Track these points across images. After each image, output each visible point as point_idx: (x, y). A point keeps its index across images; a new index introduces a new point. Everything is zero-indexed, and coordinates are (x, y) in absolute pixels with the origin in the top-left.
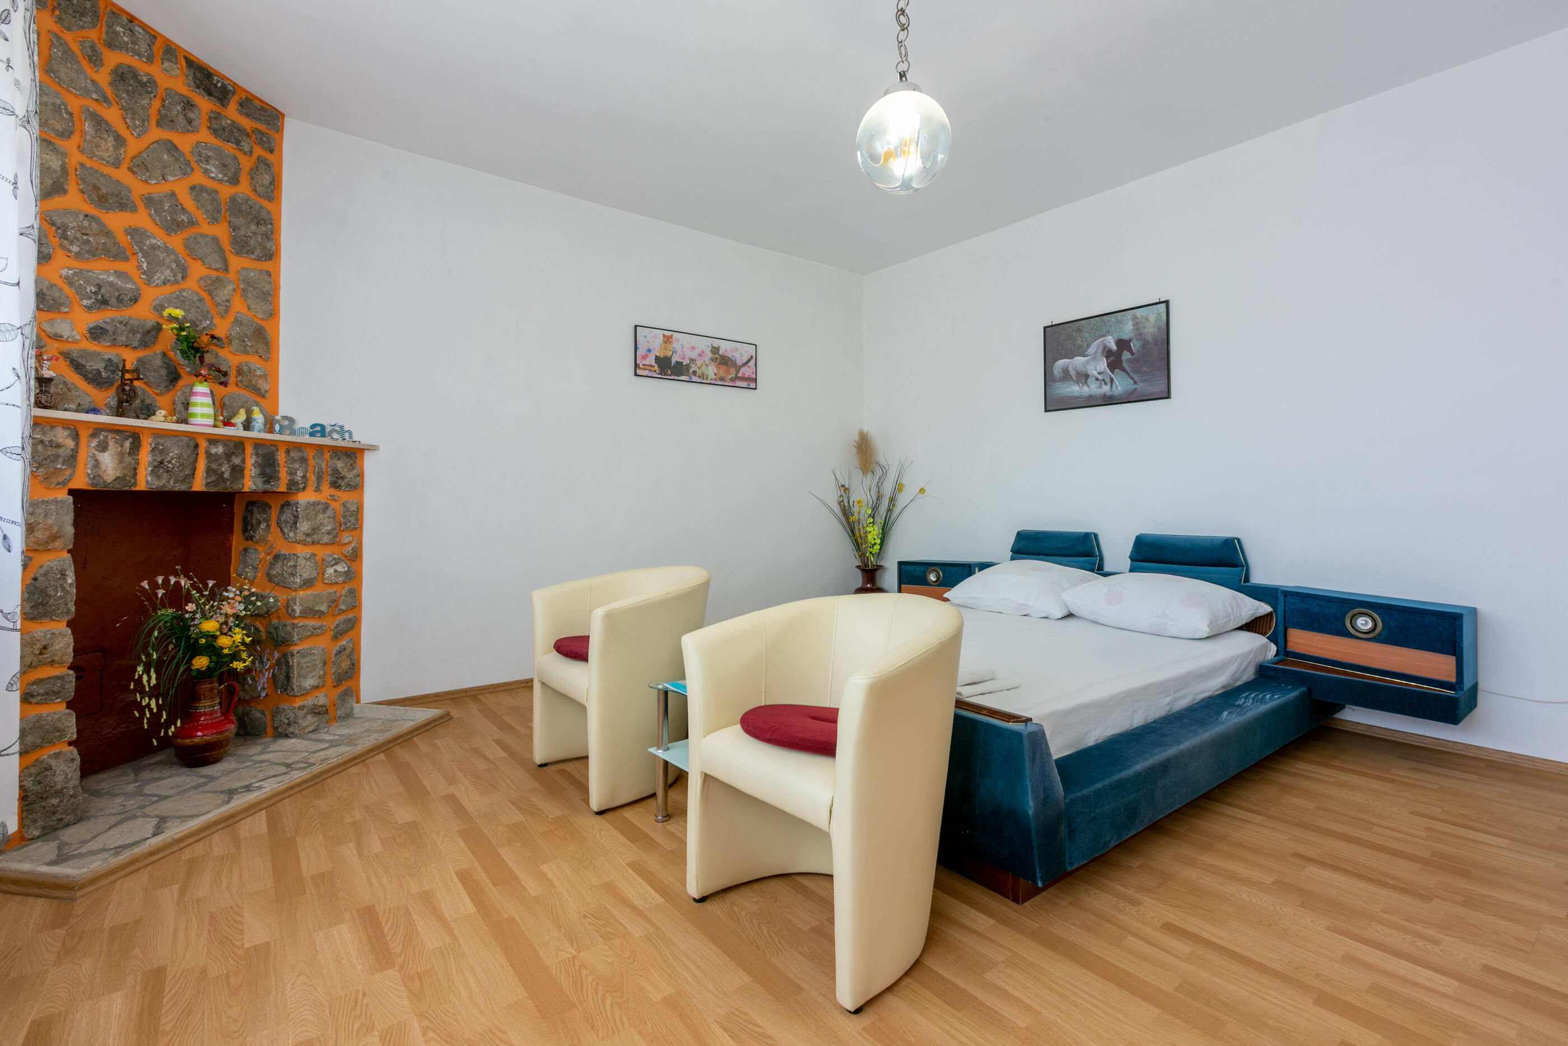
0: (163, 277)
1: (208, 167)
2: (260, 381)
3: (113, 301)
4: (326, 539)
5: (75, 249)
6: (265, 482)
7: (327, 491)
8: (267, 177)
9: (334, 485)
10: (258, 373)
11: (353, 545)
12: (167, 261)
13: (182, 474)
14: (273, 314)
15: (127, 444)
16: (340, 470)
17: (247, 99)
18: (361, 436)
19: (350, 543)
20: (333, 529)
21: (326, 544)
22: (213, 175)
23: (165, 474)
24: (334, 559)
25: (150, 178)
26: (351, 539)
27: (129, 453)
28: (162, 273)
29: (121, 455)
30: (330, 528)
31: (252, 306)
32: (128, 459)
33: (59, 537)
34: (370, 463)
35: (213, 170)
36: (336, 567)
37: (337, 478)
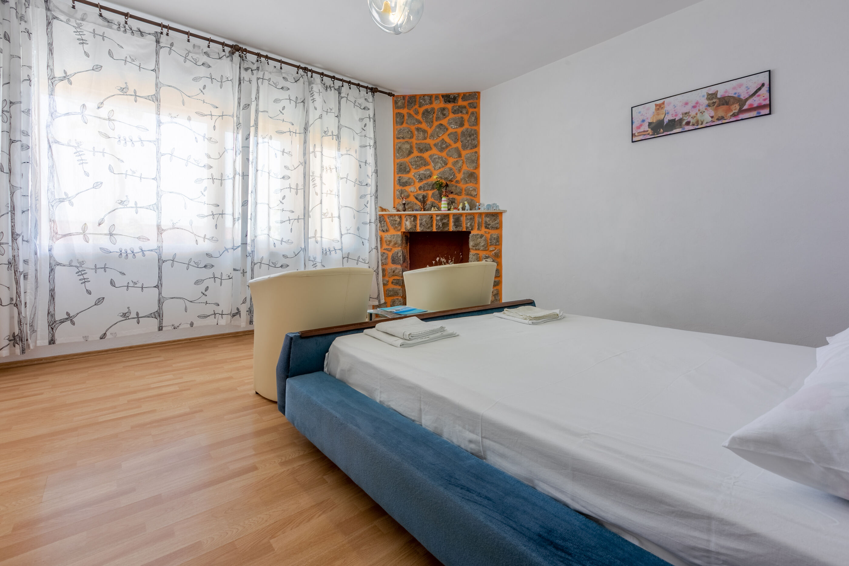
0: (439, 167)
1: (451, 126)
2: (472, 192)
3: (423, 178)
4: (482, 248)
5: (414, 167)
6: (456, 228)
7: (483, 230)
8: (473, 118)
9: (486, 227)
10: (471, 189)
11: (495, 251)
12: (439, 161)
13: (428, 226)
14: (477, 167)
15: (412, 219)
16: (488, 222)
17: (464, 95)
18: (501, 208)
19: (493, 250)
20: (484, 245)
21: (482, 250)
22: (453, 127)
23: (423, 227)
24: (486, 256)
25: (434, 138)
26: (494, 249)
27: (413, 221)
28: (438, 165)
29: (411, 222)
30: (483, 244)
31: (469, 166)
32: (413, 223)
33: (397, 244)
34: (505, 218)
35: (453, 126)
36: (487, 259)
37: (487, 225)
